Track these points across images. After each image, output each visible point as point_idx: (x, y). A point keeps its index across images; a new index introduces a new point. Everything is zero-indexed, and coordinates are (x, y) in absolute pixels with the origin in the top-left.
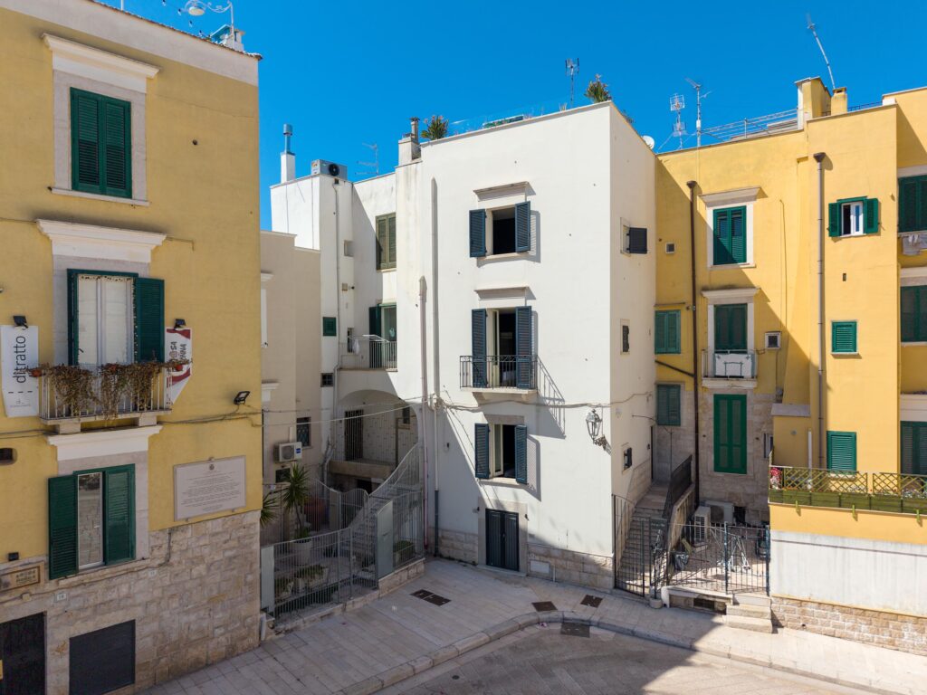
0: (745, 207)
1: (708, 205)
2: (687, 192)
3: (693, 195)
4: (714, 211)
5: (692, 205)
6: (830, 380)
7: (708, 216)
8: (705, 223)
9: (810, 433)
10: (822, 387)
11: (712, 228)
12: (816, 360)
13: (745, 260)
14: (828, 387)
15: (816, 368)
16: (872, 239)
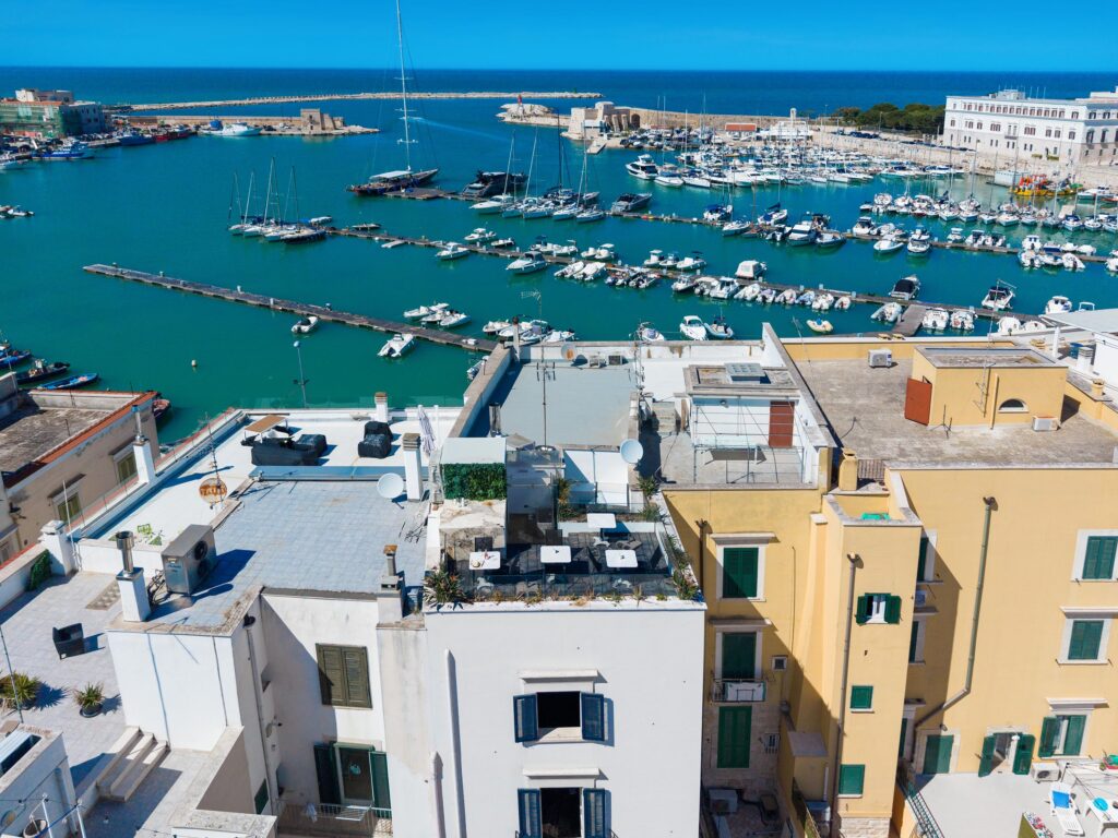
0: (757, 549)
1: (719, 542)
2: (697, 530)
3: (702, 532)
4: (725, 549)
5: (702, 543)
6: (846, 729)
7: (718, 554)
8: (715, 560)
9: (827, 769)
10: (840, 732)
11: (722, 563)
12: (836, 714)
13: (755, 595)
14: (844, 734)
15: (835, 720)
16: (893, 627)
